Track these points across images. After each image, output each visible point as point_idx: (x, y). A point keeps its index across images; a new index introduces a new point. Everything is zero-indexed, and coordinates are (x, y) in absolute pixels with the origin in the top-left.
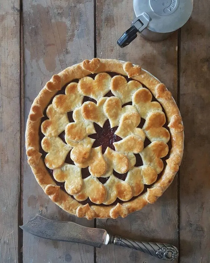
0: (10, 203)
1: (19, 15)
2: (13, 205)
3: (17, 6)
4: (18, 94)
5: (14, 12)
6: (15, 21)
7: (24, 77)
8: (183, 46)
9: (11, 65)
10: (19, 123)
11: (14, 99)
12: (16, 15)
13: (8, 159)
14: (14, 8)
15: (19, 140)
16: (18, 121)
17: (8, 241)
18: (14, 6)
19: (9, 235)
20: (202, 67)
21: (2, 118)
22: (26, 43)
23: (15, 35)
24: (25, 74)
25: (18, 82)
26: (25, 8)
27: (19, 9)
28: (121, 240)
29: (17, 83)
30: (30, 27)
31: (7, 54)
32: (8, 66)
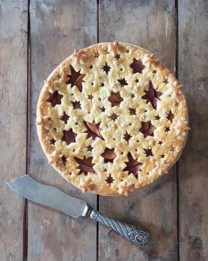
0: (16, 216)
1: (27, 37)
2: (18, 218)
3: (25, 28)
4: (24, 110)
5: (22, 34)
6: (23, 42)
7: (31, 95)
8: (181, 66)
9: (19, 83)
10: (25, 138)
11: (21, 115)
12: (24, 37)
13: (14, 173)
14: (22, 30)
15: (25, 154)
16: (25, 136)
17: (13, 253)
18: (22, 29)
19: (14, 247)
20: (199, 86)
21: (10, 134)
22: (33, 63)
23: (23, 56)
24: (32, 91)
25: (26, 99)
26: (32, 30)
27: (27, 31)
28: (97, 214)
29: (24, 101)
30: (38, 48)
31: (15, 73)
32: (16, 85)
